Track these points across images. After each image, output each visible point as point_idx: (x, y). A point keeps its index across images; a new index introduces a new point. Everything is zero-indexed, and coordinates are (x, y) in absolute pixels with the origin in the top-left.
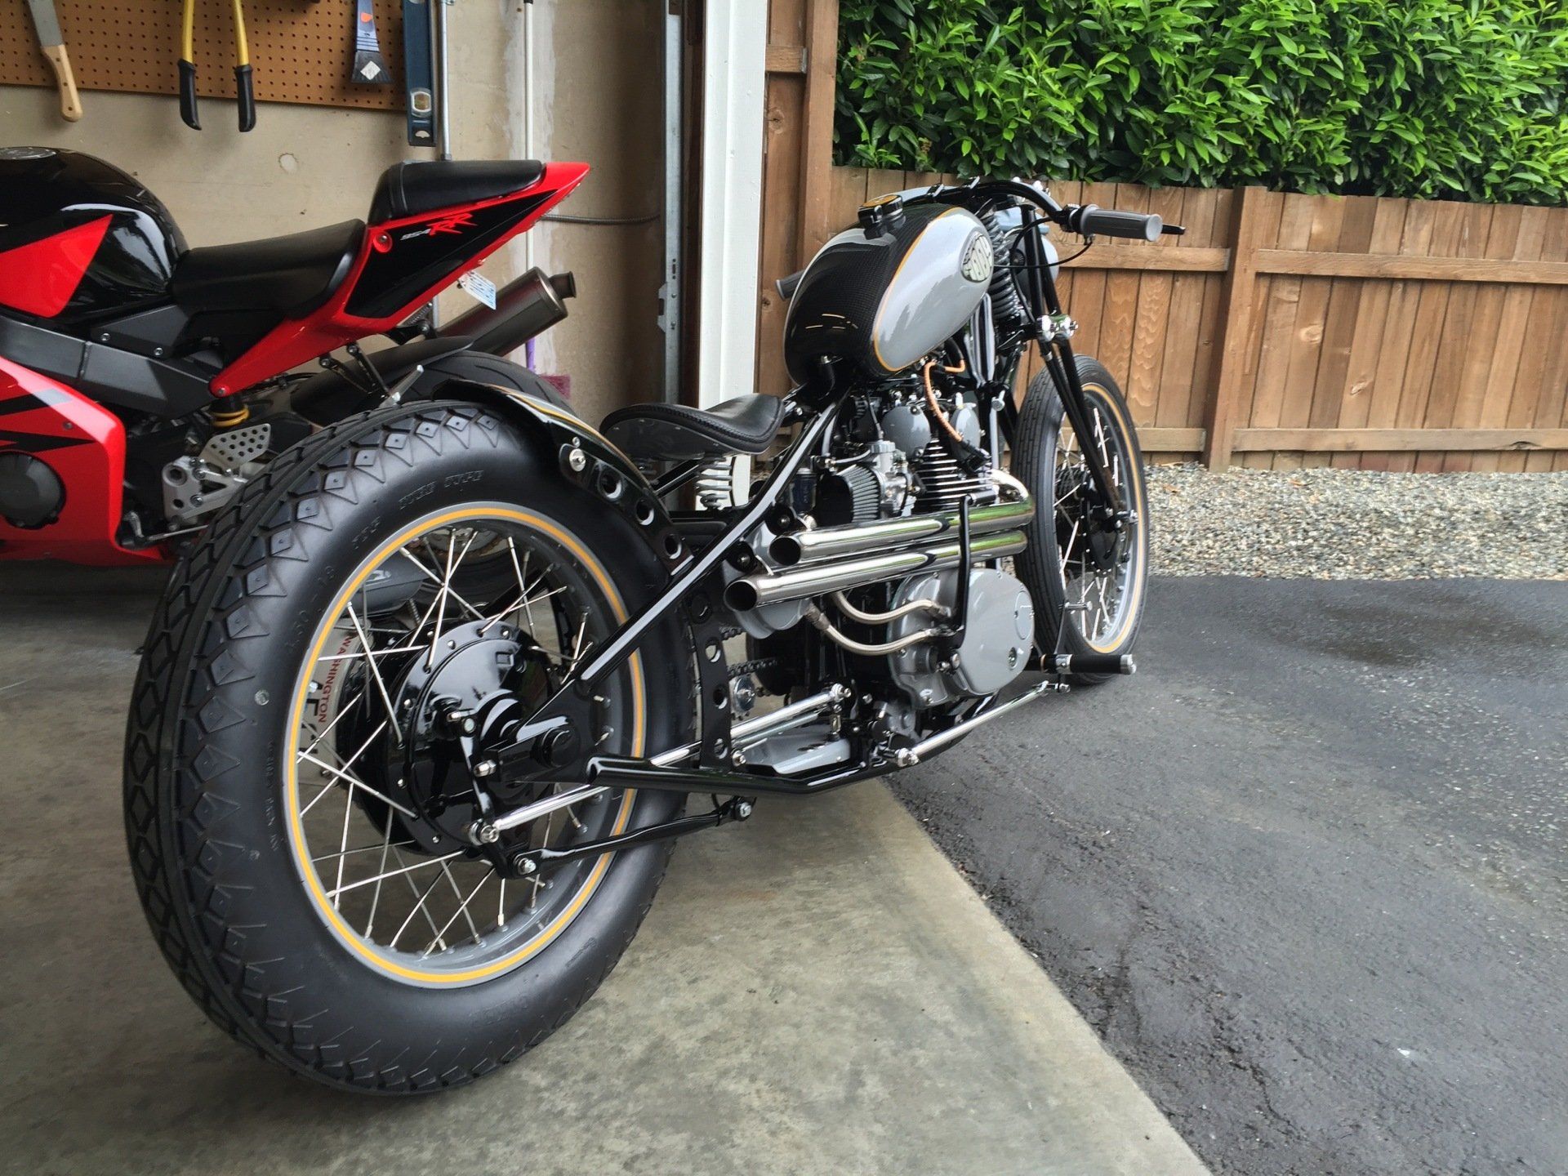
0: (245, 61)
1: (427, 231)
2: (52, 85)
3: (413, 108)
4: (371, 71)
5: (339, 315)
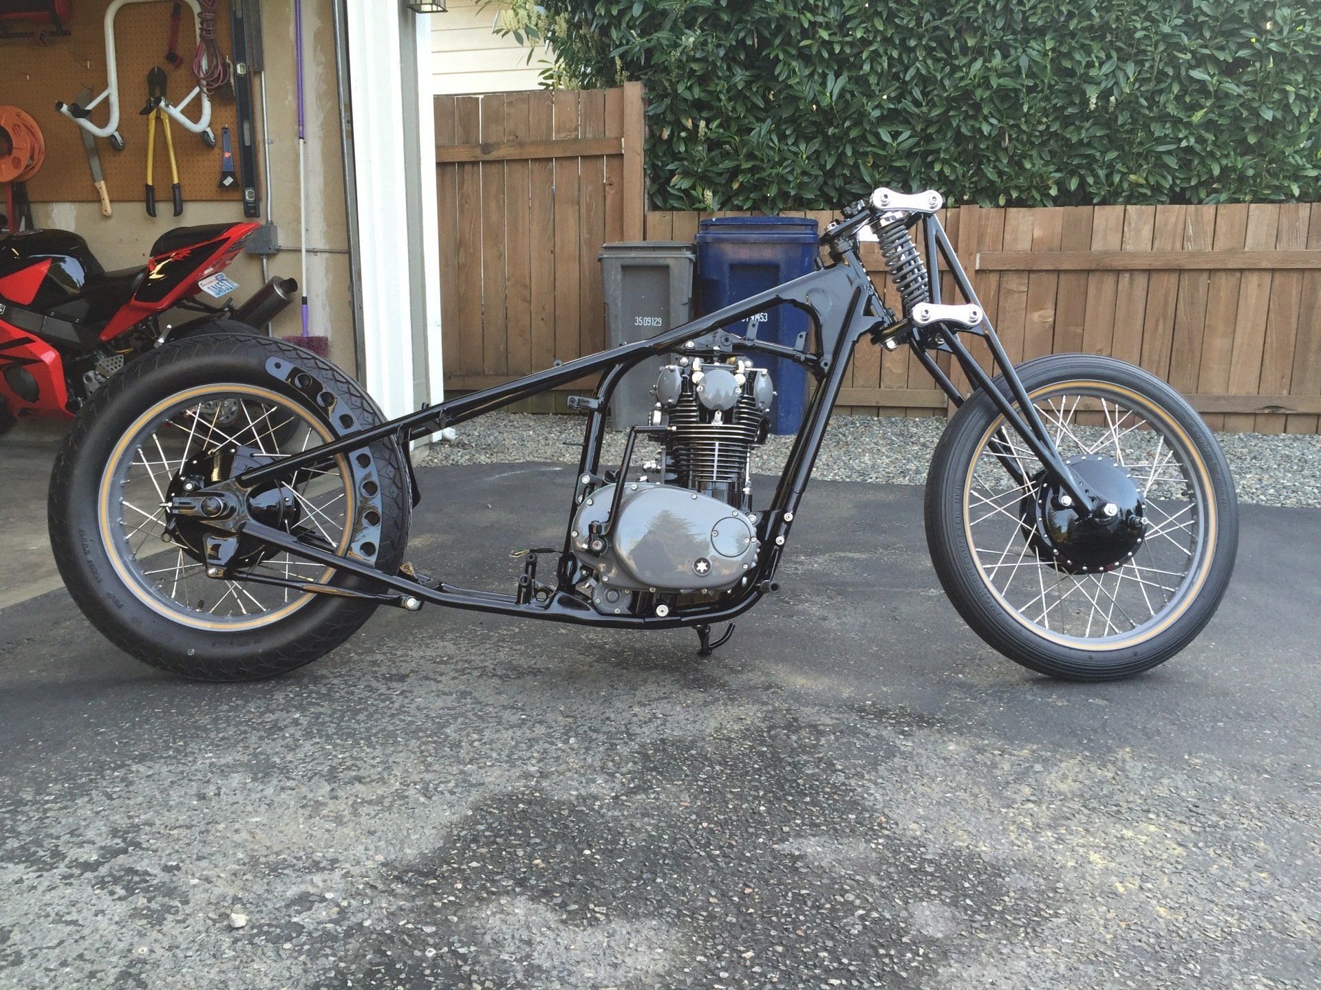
0: (176, 180)
2: (99, 200)
3: (247, 198)
4: (229, 181)
5: (133, 302)
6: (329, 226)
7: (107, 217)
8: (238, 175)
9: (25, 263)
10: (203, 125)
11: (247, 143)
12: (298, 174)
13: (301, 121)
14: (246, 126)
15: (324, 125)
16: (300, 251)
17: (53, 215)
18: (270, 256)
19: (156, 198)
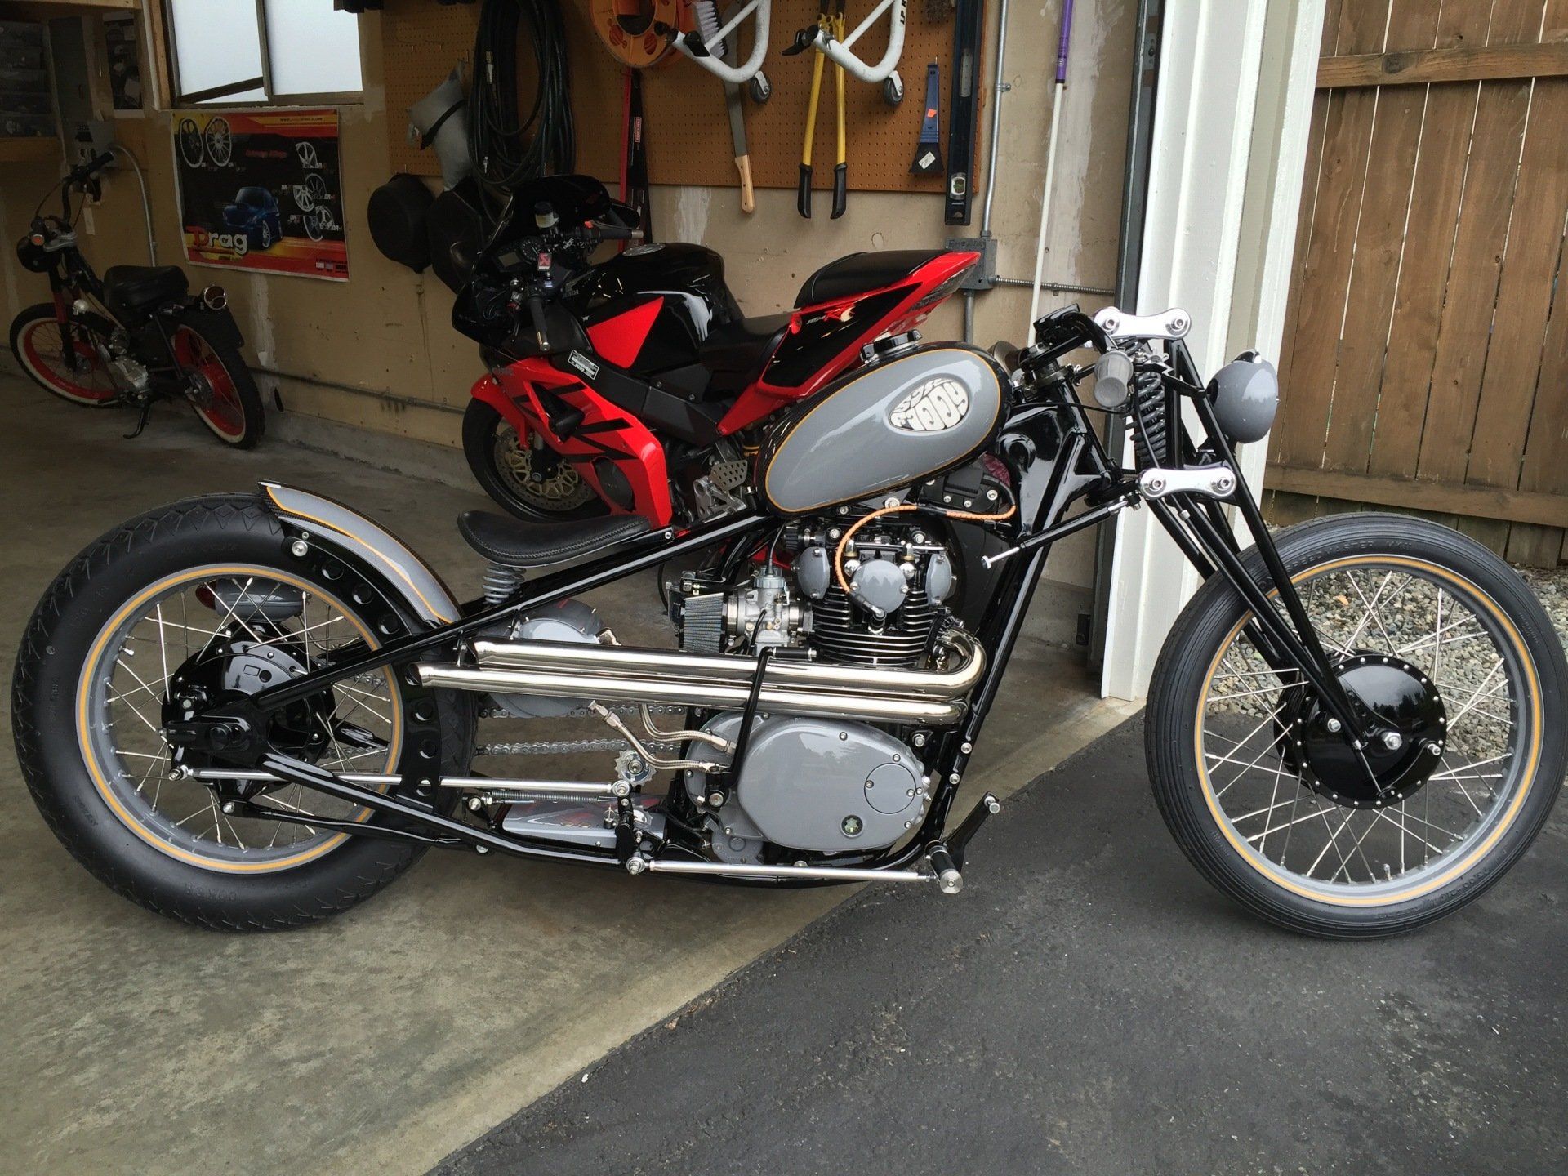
0: (841, 159)
1: (823, 318)
2: (738, 186)
3: (953, 191)
4: (927, 160)
5: (761, 383)
6: (1085, 243)
7: (746, 215)
8: (944, 149)
9: (630, 301)
10: (886, 68)
11: (965, 93)
12: (1045, 148)
13: (1061, 51)
14: (966, 62)
15: (1103, 55)
16: (1031, 287)
17: (680, 206)
18: (980, 293)
19: (814, 186)
